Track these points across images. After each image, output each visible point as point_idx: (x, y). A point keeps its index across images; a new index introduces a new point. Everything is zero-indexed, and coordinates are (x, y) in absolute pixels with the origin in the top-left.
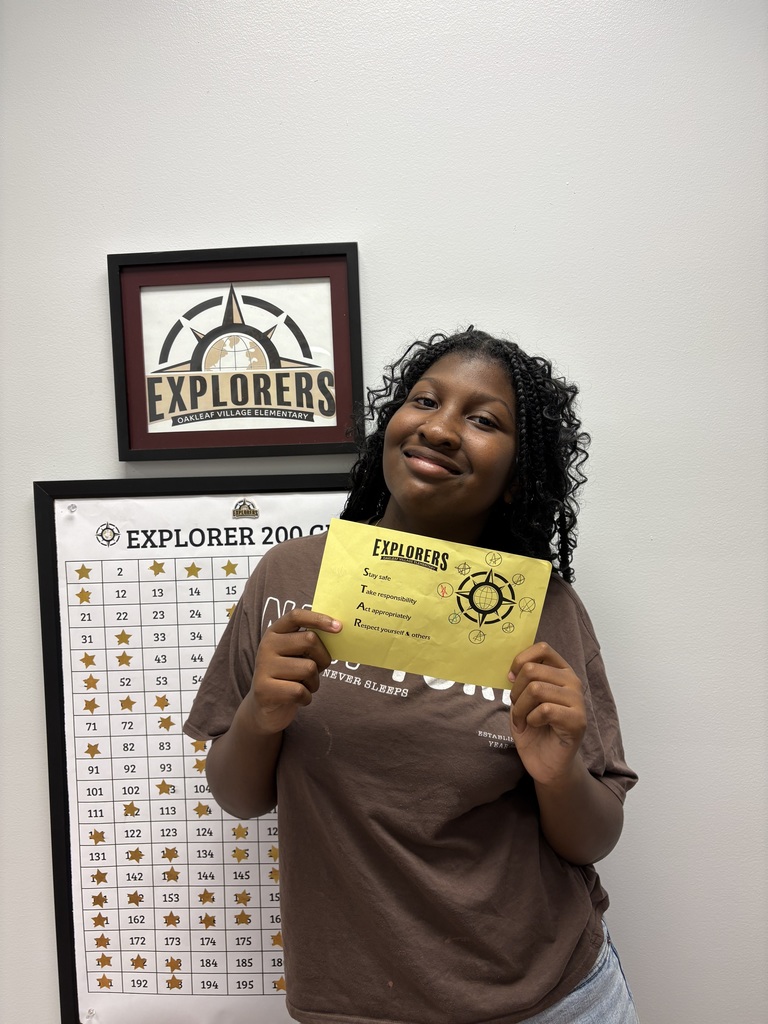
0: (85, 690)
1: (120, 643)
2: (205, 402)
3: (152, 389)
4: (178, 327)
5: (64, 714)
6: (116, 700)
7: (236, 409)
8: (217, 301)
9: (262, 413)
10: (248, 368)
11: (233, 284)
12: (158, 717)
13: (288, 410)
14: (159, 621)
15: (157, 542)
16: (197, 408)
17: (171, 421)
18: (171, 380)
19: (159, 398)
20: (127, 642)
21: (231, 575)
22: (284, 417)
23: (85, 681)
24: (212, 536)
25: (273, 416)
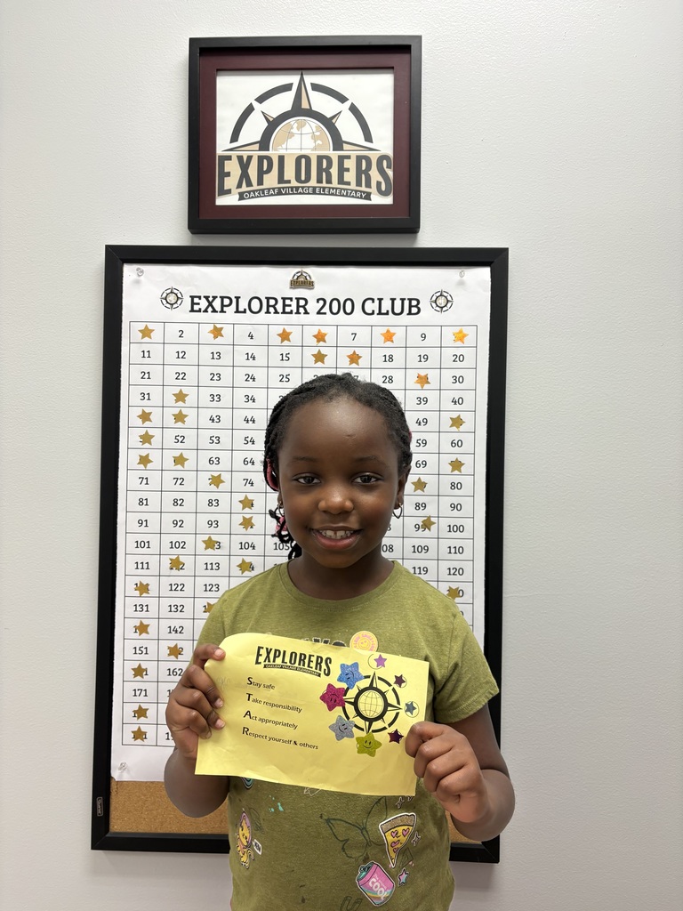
0: (140, 445)
1: (177, 401)
2: (271, 180)
3: (222, 166)
4: (250, 109)
5: (118, 468)
6: (169, 456)
7: (299, 187)
8: (287, 87)
9: (323, 191)
10: (313, 150)
11: (304, 72)
12: (209, 475)
13: (347, 190)
14: (215, 383)
15: (218, 308)
16: (262, 184)
17: (238, 196)
18: (240, 158)
19: (228, 174)
20: (184, 401)
21: (286, 343)
22: (343, 196)
23: (141, 437)
24: (269, 305)
25: (332, 194)
